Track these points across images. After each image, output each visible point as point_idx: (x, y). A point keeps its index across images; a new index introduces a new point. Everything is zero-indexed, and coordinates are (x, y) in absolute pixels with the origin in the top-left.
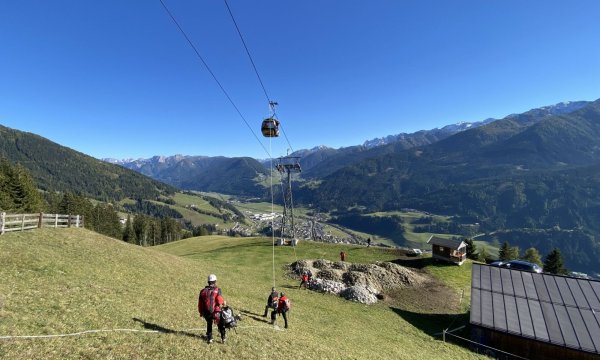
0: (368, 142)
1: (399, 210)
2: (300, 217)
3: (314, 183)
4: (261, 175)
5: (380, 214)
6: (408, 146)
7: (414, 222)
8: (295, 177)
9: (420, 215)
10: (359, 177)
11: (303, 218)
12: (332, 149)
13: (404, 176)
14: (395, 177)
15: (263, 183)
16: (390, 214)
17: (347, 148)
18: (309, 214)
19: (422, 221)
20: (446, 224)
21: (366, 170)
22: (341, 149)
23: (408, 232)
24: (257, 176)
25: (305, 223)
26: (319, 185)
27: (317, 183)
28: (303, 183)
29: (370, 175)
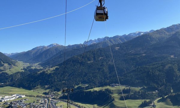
0: (85, 42)
1: (109, 85)
2: (37, 96)
3: (50, 70)
4: (6, 65)
5: (97, 89)
6: (110, 44)
7: (119, 92)
8: (36, 66)
9: (122, 88)
10: (82, 63)
11: (40, 97)
12: (62, 46)
13: (110, 63)
14: (105, 64)
15: (8, 71)
16: (104, 88)
17: (72, 46)
18: (45, 93)
19: (125, 91)
20: (139, 92)
21: (86, 59)
22: (69, 46)
23: (116, 100)
24: (3, 65)
25: (41, 101)
26: (54, 70)
27: (52, 69)
28: (41, 69)
29: (89, 62)
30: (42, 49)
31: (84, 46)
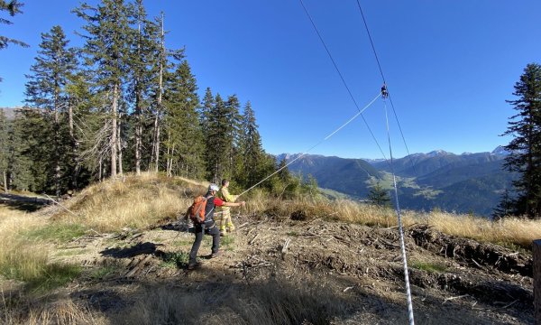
3: (430, 193)
8: (409, 182)
12: (452, 154)
15: (375, 186)
17: (471, 155)
21: (492, 186)
22: (464, 156)
24: (369, 178)
26: (436, 196)
27: (433, 193)
28: (418, 190)
29: (497, 192)
30: (418, 158)
31: (493, 159)
